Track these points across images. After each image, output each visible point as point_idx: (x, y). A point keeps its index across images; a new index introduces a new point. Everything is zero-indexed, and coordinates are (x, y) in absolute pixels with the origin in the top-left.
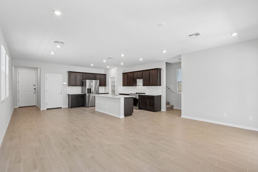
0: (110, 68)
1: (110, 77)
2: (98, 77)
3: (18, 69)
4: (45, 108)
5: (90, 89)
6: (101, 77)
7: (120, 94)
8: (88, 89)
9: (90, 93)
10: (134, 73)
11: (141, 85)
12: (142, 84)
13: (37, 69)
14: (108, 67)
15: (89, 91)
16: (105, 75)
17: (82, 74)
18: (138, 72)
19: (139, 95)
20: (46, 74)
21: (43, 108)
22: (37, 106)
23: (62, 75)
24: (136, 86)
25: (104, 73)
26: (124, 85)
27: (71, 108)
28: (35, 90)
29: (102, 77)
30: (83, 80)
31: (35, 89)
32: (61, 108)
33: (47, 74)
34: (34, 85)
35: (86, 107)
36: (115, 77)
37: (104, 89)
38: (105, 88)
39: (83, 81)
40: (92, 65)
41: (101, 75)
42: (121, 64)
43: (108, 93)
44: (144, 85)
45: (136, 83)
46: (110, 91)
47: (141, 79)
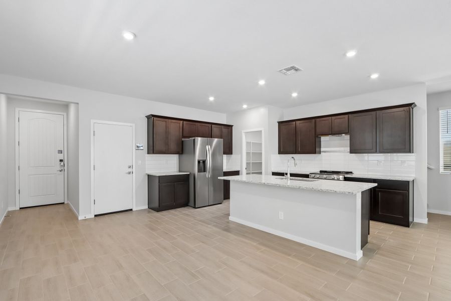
0: (249, 109)
1: (243, 131)
2: (215, 129)
3: (17, 110)
4: (91, 213)
5: (204, 162)
7: (274, 174)
8: (199, 162)
9: (205, 171)
11: (344, 152)
12: (348, 149)
13: (65, 106)
14: (245, 106)
16: (230, 127)
18: (333, 117)
19: (345, 178)
20: (92, 121)
21: (85, 213)
22: (68, 204)
23: (133, 125)
24: (320, 153)
26: (282, 151)
27: (158, 210)
28: (62, 164)
29: (225, 130)
30: (183, 139)
31: (61, 161)
32: (131, 210)
33: (95, 121)
34: (59, 151)
35: (195, 207)
36: (261, 131)
38: (228, 159)
39: (183, 142)
40: (211, 99)
41: (222, 127)
42: (291, 96)
43: (239, 171)
44: (353, 151)
45: (320, 147)
46: (244, 166)
47: (343, 135)
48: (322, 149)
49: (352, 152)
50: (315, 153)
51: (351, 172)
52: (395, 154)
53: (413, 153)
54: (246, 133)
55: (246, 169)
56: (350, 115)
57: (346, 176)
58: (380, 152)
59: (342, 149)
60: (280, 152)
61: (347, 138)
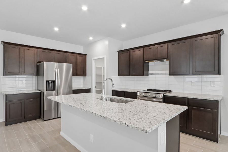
1: (93, 59)
2: (71, 57)
5: (54, 82)
6: (76, 59)
8: (48, 82)
9: (54, 90)
10: (145, 48)
11: (165, 74)
12: (168, 72)
14: (91, 38)
15: (52, 85)
16: (84, 56)
17: (37, 49)
18: (156, 46)
19: (164, 96)
24: (148, 75)
25: (82, 52)
26: (121, 73)
29: (79, 58)
30: (39, 64)
35: (44, 120)
36: (104, 58)
37: (82, 81)
38: (84, 80)
39: (38, 66)
40: (56, 29)
41: (77, 55)
42: (121, 26)
43: (90, 89)
44: (172, 73)
45: (148, 70)
46: (94, 85)
47: (165, 60)
48: (150, 72)
49: (170, 74)
50: (143, 75)
51: (170, 91)
52: (205, 76)
53: (221, 75)
54: (95, 59)
55: (95, 87)
56: (169, 44)
57: (164, 95)
58: (193, 74)
59: (164, 72)
60: (119, 75)
61: (167, 62)
